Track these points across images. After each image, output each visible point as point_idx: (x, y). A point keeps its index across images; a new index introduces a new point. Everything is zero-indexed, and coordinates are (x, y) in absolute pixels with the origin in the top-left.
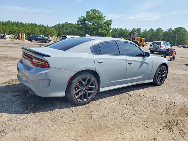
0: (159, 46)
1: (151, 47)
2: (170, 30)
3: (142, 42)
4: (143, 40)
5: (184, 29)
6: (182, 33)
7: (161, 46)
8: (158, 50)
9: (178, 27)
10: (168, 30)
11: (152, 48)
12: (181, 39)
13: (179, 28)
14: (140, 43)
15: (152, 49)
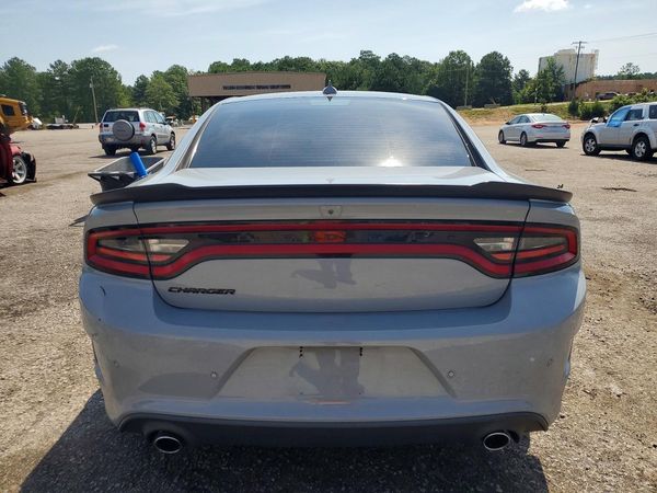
0: (136, 125)
1: (105, 133)
2: (59, 67)
3: (13, 114)
4: (16, 108)
5: (106, 64)
6: (105, 79)
7: (142, 126)
8: (136, 140)
9: (84, 58)
10: (52, 66)
11: (110, 136)
12: (106, 98)
13: (89, 60)
14: (6, 121)
15: (110, 140)
